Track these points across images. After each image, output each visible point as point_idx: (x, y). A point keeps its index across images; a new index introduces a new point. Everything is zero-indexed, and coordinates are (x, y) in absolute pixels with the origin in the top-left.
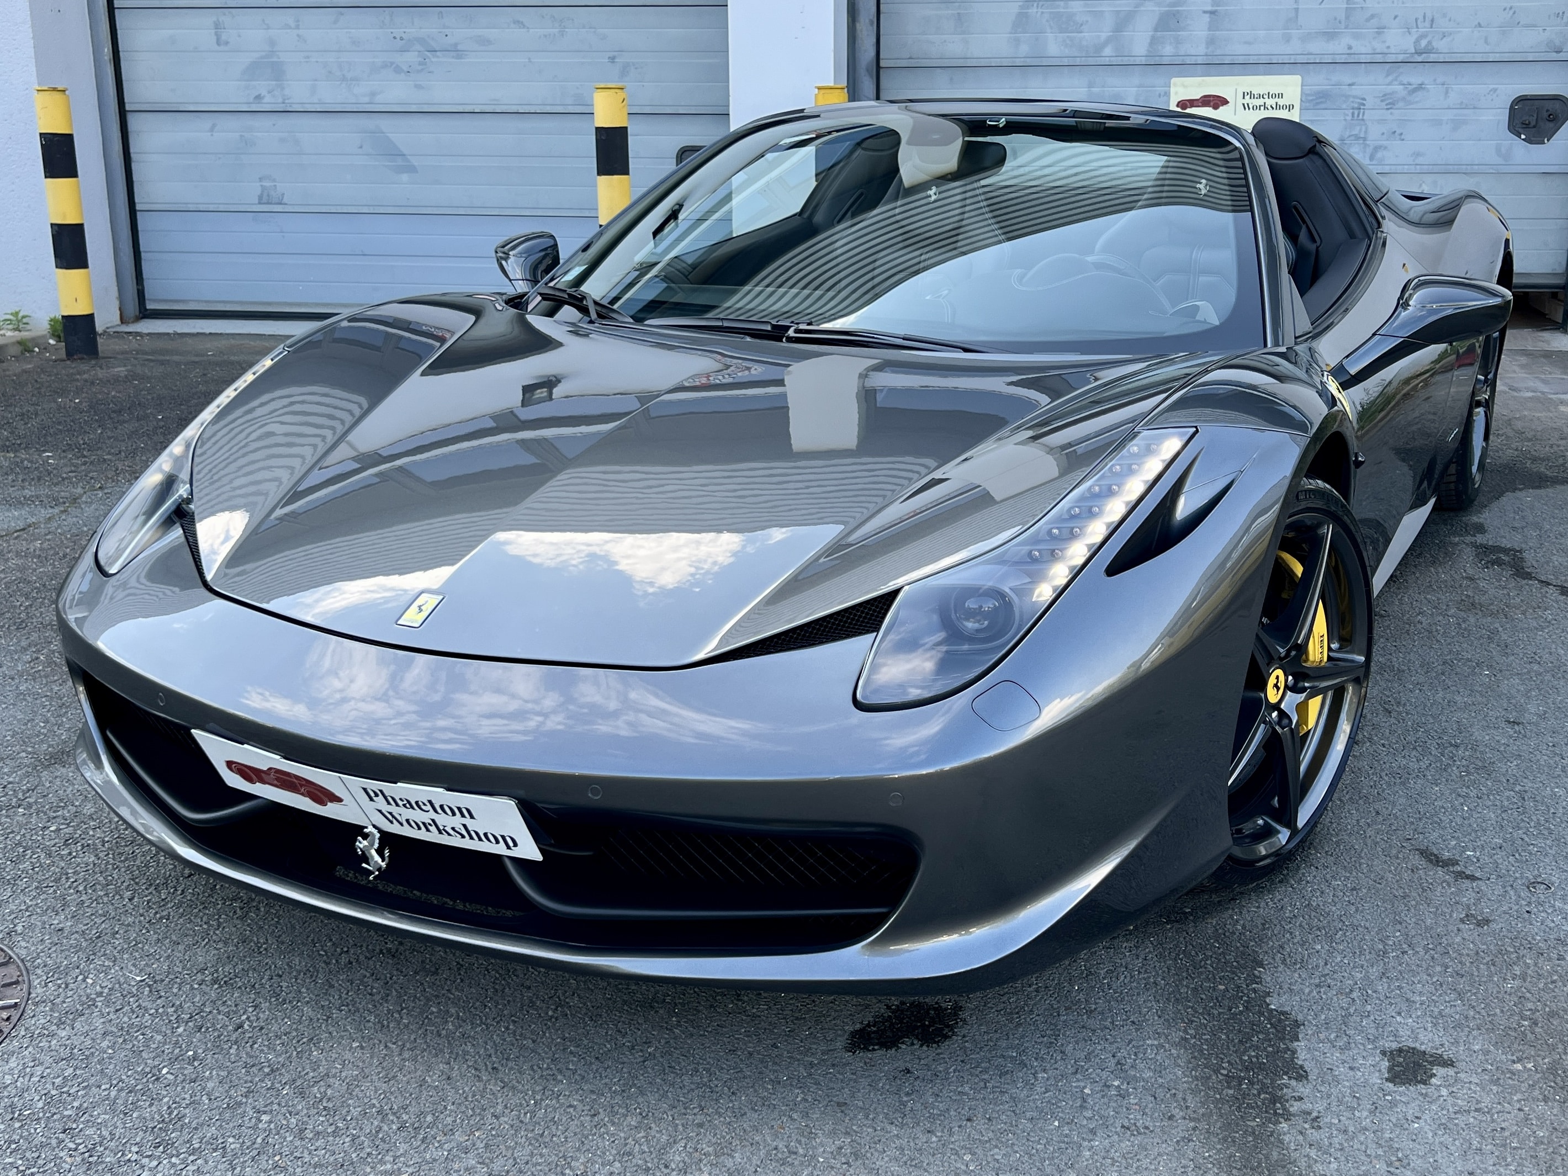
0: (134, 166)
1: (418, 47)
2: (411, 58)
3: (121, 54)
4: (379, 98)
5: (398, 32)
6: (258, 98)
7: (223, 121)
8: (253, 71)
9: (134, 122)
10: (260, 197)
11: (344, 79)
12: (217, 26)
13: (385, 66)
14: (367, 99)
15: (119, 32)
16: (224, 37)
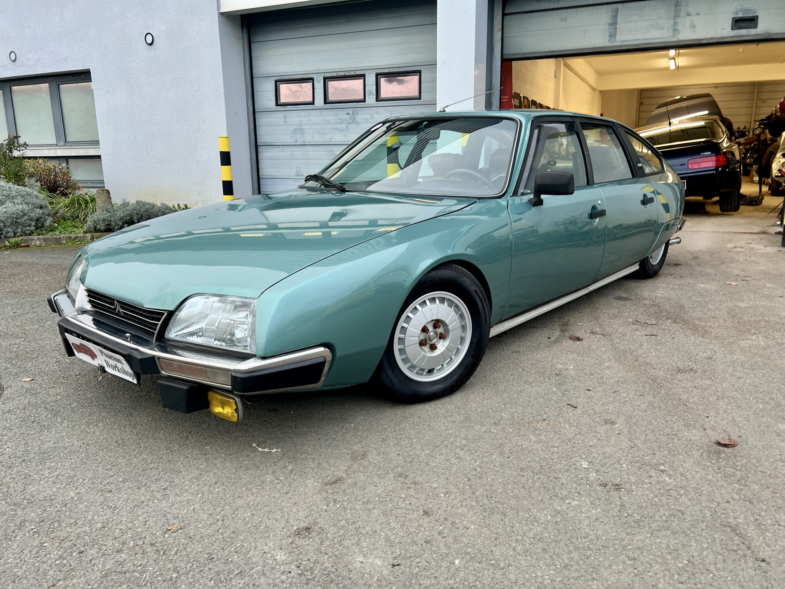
0: (260, 163)
1: (345, 122)
2: (343, 126)
3: (257, 127)
4: (333, 140)
5: (339, 117)
6: (296, 140)
7: (287, 149)
8: (295, 132)
9: (260, 149)
10: (296, 174)
11: (322, 134)
12: (285, 117)
13: (335, 129)
14: (329, 140)
15: (257, 120)
16: (287, 120)
